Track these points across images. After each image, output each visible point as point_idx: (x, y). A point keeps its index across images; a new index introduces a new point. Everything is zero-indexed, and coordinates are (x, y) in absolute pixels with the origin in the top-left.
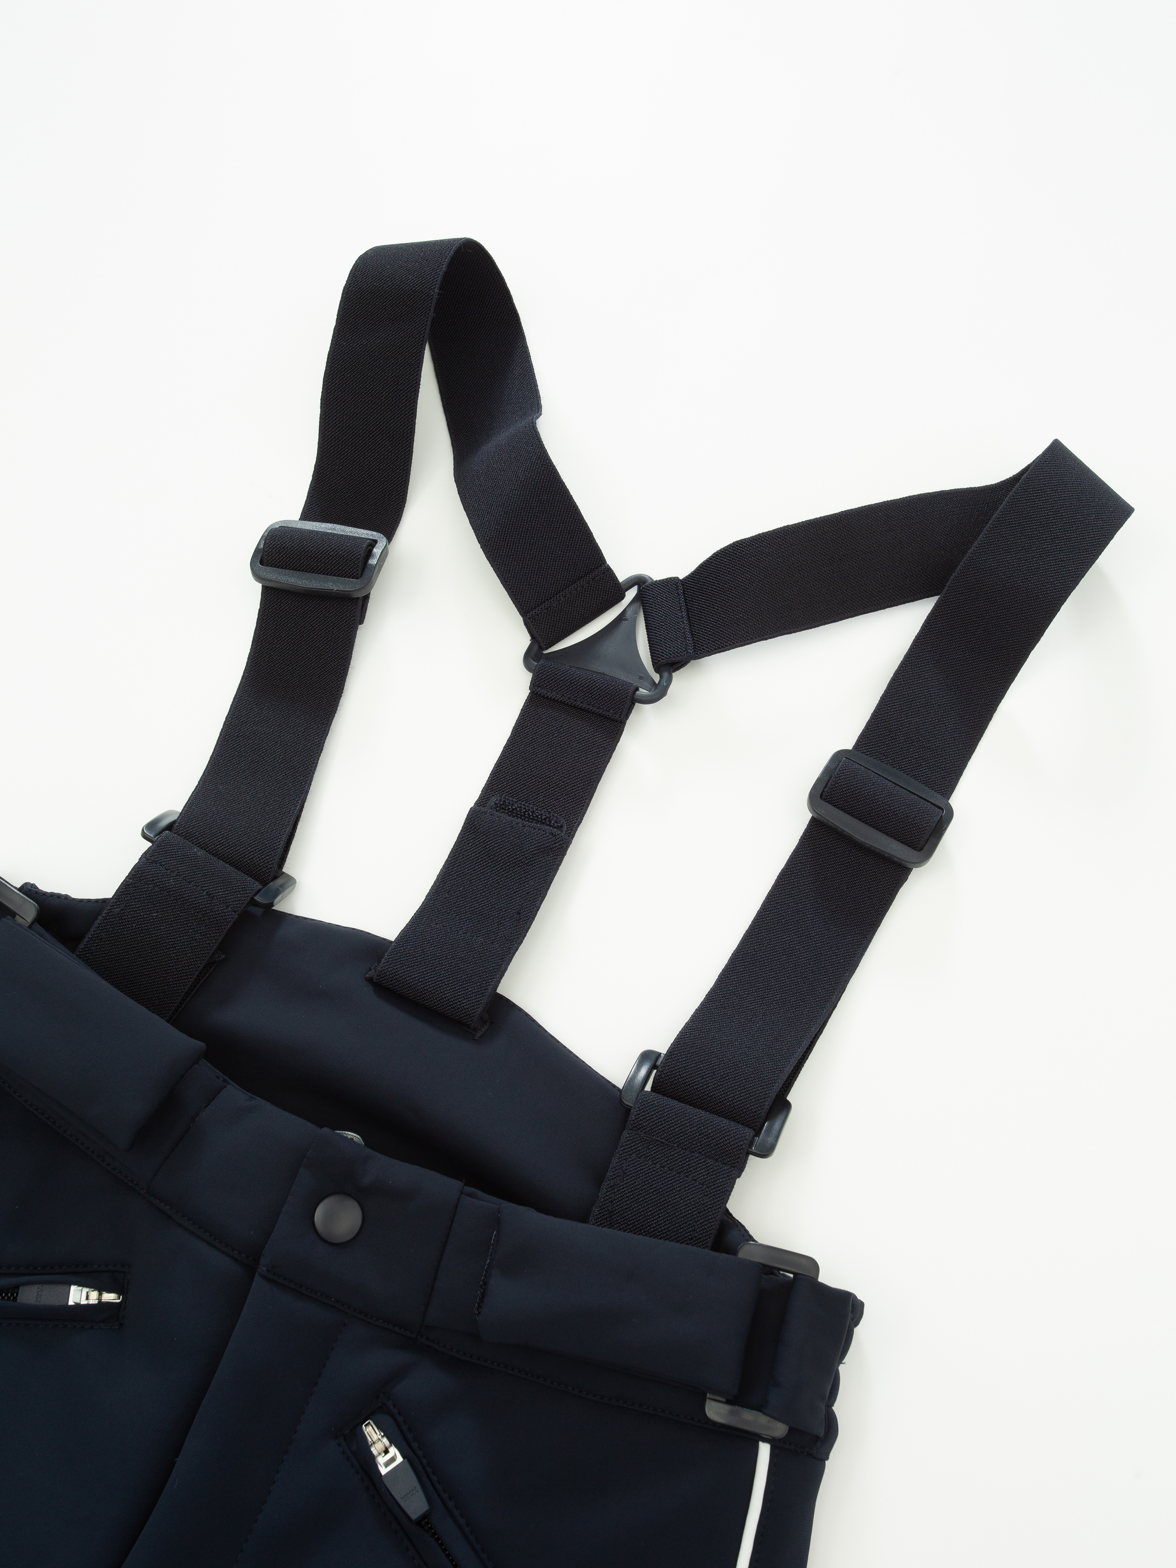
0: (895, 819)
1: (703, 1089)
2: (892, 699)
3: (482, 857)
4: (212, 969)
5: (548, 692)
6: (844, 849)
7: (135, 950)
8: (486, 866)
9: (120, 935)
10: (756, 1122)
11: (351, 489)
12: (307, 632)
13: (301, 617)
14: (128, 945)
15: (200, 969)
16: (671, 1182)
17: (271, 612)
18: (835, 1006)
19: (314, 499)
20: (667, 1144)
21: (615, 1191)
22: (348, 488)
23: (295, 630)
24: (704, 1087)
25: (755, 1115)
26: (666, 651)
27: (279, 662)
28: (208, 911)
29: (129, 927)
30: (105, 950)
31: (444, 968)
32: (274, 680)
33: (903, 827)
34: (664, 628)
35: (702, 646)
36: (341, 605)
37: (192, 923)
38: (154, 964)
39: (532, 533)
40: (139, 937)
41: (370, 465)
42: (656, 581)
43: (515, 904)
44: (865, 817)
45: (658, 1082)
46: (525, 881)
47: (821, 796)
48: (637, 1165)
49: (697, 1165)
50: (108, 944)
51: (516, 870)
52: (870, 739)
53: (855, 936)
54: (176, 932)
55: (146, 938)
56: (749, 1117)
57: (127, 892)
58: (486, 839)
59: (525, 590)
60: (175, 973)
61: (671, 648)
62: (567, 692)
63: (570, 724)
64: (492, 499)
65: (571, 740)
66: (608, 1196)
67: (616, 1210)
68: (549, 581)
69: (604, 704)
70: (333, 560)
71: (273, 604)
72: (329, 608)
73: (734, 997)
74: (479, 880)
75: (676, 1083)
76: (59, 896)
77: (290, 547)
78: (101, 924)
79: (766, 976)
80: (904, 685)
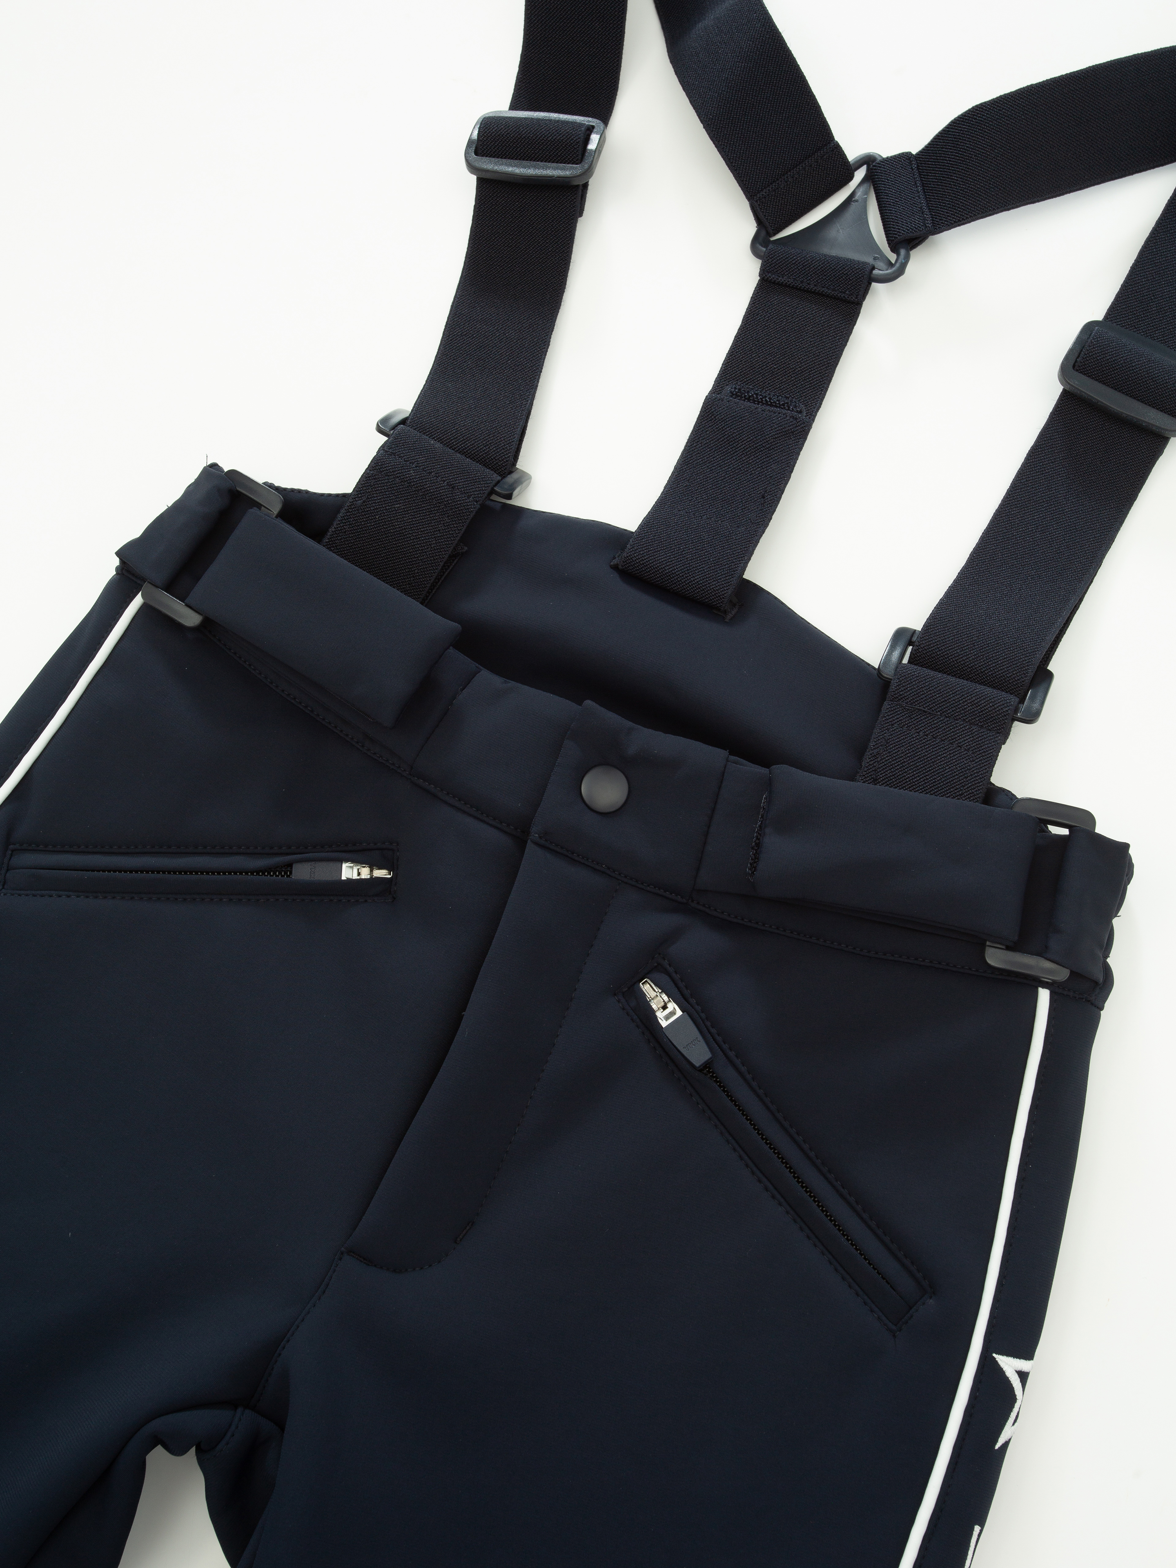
0: (1153, 386)
1: (963, 660)
2: (1143, 268)
3: (721, 444)
4: (455, 561)
5: (779, 277)
6: (1096, 423)
7: (379, 542)
8: (726, 453)
9: (364, 527)
10: (1019, 690)
11: (560, 79)
12: (525, 227)
13: (519, 211)
14: (372, 537)
15: (444, 560)
16: (936, 749)
17: (487, 207)
18: (1092, 582)
19: (522, 92)
20: (930, 713)
21: (879, 759)
22: (556, 78)
23: (512, 225)
24: (964, 658)
25: (1018, 683)
26: (902, 227)
27: (498, 260)
28: (449, 502)
29: (372, 519)
30: (349, 543)
31: (691, 552)
32: (494, 278)
33: (1162, 394)
34: (899, 205)
35: (940, 220)
36: (560, 196)
37: (435, 513)
38: (399, 556)
39: (758, 108)
40: (382, 529)
41: (579, 51)
42: (887, 158)
43: (758, 488)
44: (1121, 387)
45: (916, 657)
46: (767, 465)
47: (1074, 366)
48: (899, 734)
49: (961, 732)
50: (352, 536)
51: (757, 455)
52: (1120, 311)
53: (1111, 510)
54: (419, 523)
55: (390, 530)
56: (1012, 685)
57: (368, 484)
58: (725, 426)
59: (751, 171)
60: (420, 564)
61: (907, 224)
62: (800, 276)
63: (804, 309)
64: (714, 74)
65: (806, 325)
66: (871, 765)
67: (880, 778)
68: (776, 160)
69: (839, 286)
70: (552, 146)
71: (488, 199)
72: (547, 200)
73: (988, 574)
74: (720, 466)
75: (934, 657)
76: (300, 491)
77: (505, 134)
78: (343, 517)
79: (1020, 553)
80: (1156, 253)
